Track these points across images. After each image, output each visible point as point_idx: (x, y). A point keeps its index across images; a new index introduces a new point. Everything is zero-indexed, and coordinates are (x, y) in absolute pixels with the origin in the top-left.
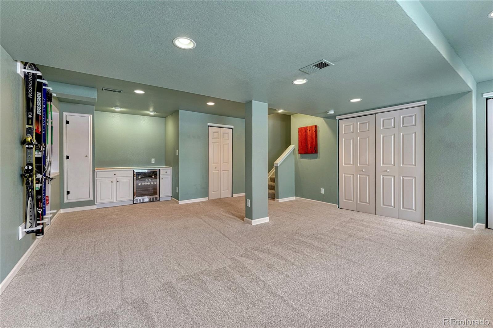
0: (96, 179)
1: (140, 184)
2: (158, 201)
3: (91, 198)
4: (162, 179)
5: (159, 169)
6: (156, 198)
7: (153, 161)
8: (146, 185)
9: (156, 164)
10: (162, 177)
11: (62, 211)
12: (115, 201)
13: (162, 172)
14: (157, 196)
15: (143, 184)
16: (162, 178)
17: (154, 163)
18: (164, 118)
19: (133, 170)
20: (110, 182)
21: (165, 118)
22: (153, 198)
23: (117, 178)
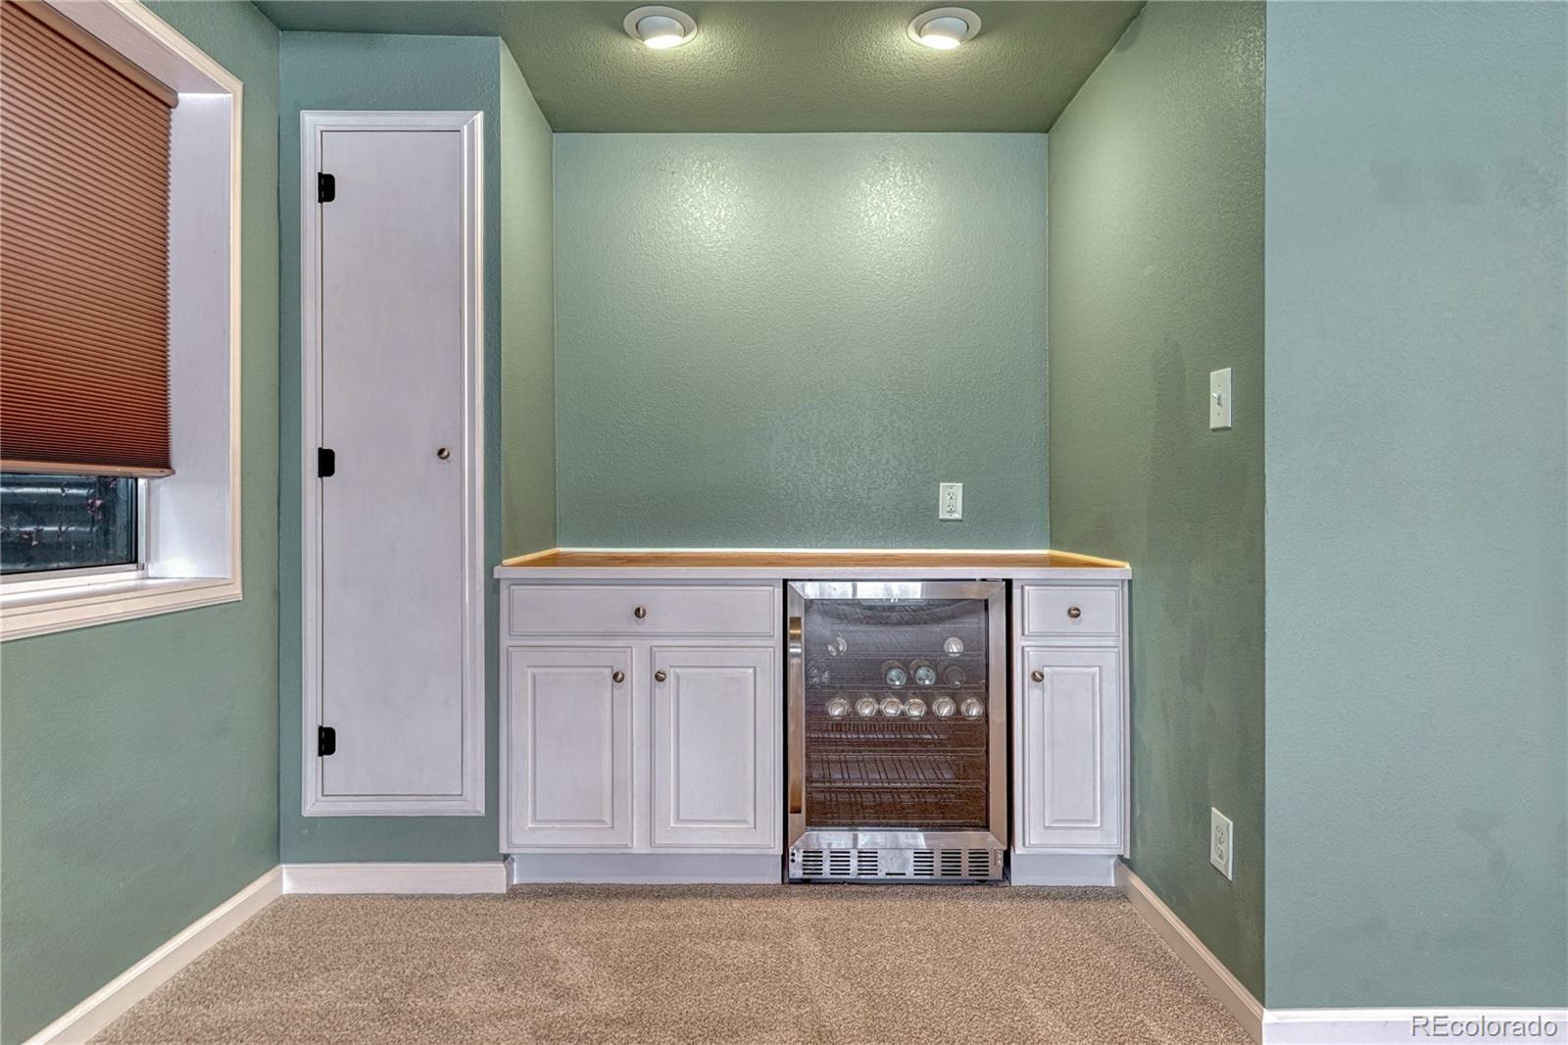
0: (505, 641)
1: (836, 711)
2: (995, 883)
3: (474, 804)
4: (1038, 677)
5: (1009, 583)
6: (979, 857)
7: (951, 500)
8: (894, 719)
9: (980, 523)
10: (1030, 652)
11: (290, 880)
12: (639, 846)
13: (1035, 610)
14: (991, 841)
15: (866, 710)
16: (1032, 665)
17: (958, 516)
18: (1041, 137)
19: (785, 581)
20: (608, 673)
21: (1047, 131)
22: (951, 857)
23: (655, 642)
